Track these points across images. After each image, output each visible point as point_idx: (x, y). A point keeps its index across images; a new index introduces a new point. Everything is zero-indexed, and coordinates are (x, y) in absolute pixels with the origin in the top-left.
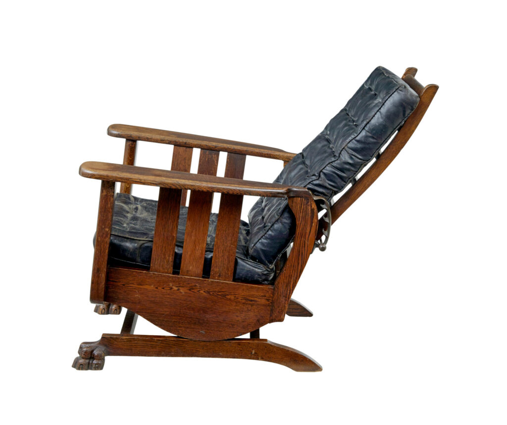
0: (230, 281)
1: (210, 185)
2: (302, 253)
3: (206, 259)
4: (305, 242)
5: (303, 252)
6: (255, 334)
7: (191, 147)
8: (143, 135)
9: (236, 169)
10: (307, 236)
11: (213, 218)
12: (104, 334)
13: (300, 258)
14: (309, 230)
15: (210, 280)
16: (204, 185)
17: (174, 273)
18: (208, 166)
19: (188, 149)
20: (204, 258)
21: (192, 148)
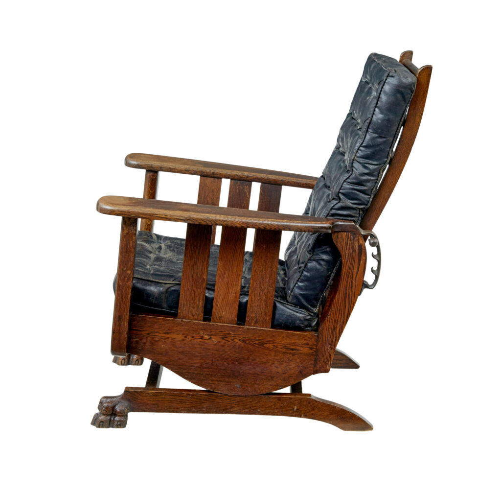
0: (268, 328)
1: (245, 220)
2: (349, 295)
3: (240, 304)
4: (352, 282)
5: (350, 293)
6: (297, 388)
7: (219, 177)
8: (165, 165)
9: (270, 201)
10: (354, 276)
11: (246, 257)
12: (127, 388)
13: (347, 301)
14: (356, 269)
15: (245, 327)
16: (237, 220)
17: (205, 320)
18: (239, 199)
19: (216, 180)
20: (238, 302)
21: (221, 178)
